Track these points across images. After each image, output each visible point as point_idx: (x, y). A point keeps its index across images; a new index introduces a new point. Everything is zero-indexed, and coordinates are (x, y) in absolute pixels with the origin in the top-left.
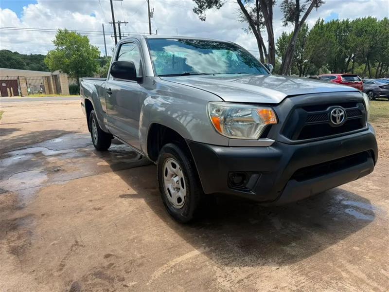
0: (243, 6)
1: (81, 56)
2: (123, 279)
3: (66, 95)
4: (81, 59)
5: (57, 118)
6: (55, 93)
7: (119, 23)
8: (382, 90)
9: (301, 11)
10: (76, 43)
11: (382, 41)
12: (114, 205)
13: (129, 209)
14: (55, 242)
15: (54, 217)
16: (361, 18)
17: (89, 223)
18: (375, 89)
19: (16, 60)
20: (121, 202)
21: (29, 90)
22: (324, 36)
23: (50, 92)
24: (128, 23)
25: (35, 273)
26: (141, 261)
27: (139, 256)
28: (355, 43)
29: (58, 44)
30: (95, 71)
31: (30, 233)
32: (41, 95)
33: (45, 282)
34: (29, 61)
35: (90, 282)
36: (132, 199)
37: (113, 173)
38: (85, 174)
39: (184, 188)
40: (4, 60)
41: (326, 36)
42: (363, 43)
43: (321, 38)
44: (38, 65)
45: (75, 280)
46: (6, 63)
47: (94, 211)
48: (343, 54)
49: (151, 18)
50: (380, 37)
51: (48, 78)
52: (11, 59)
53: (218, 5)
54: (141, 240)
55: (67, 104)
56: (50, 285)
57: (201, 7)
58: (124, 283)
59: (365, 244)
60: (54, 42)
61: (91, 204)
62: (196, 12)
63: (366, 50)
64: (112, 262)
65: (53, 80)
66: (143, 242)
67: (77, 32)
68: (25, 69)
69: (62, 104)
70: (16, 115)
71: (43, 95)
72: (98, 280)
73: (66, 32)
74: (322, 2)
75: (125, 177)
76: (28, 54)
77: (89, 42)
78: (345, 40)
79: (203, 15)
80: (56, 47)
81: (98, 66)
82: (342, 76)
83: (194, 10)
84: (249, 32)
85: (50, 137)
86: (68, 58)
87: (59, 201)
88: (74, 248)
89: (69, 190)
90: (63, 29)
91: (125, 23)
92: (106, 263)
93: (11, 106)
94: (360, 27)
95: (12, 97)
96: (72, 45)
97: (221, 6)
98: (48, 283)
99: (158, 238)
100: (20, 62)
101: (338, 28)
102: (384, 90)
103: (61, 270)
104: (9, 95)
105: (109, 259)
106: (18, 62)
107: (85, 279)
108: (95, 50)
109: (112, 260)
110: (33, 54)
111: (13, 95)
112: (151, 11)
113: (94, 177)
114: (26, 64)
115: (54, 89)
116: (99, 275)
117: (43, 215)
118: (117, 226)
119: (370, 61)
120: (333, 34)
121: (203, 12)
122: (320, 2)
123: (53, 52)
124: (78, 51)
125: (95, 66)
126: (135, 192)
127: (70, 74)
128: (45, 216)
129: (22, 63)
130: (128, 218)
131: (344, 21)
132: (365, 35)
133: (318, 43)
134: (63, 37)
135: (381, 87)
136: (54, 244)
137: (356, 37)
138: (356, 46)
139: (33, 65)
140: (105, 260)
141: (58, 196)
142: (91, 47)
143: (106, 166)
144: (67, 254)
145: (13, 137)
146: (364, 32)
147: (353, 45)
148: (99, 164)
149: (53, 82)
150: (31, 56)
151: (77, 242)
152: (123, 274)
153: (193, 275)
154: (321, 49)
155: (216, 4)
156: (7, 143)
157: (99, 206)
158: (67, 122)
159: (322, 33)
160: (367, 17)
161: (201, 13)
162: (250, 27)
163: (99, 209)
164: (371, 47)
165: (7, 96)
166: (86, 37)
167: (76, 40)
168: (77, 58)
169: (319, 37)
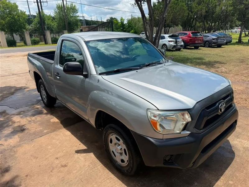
1: (13, 18)
3: (5, 48)
4: (13, 20)
5: (7, 74)
8: (213, 41)
10: (8, 8)
11: (213, 8)
12: (74, 161)
13: (86, 164)
15: (35, 177)
17: (62, 180)
18: (210, 40)
20: (78, 158)
22: (179, 5)
28: (197, 9)
30: (25, 29)
36: (85, 154)
37: (64, 129)
38: (45, 131)
39: (127, 155)
41: (180, 5)
42: (202, 9)
47: (62, 168)
48: (190, 16)
50: (211, 5)
55: (8, 57)
59: (235, 178)
61: (58, 161)
63: (204, 14)
75: (74, 133)
77: (18, 7)
78: (191, 7)
81: (27, 25)
82: (191, 33)
84: (135, 6)
85: (6, 94)
86: (3, 20)
87: (34, 160)
96: (5, 10)
102: (215, 41)
108: (24, 13)
113: (52, 134)
117: (27, 176)
118: (82, 182)
119: (205, 21)
120: (184, 4)
124: (10, 15)
125: (25, 25)
126: (85, 148)
127: (6, 32)
128: (29, 177)
130: (87, 173)
132: (203, 4)
133: (176, 10)
135: (213, 39)
137: (197, 5)
141: (32, 156)
142: (20, 11)
143: (57, 122)
146: (202, 2)
147: (196, 10)
148: (52, 120)
157: (64, 163)
158: (15, 78)
159: (178, 3)
162: (136, 3)
163: (65, 166)
164: (206, 12)
166: (15, 4)
167: (8, 6)
168: (10, 19)
169: (176, 6)
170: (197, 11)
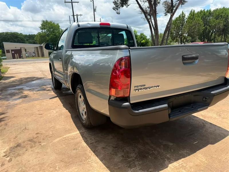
0: (140, 5)
1: (55, 35)
2: (40, 142)
3: (47, 58)
4: (55, 37)
5: (37, 71)
6: (41, 57)
7: (77, 15)
9: (174, 7)
10: (52, 28)
12: (49, 113)
14: (16, 128)
15: (19, 118)
16: (219, 8)
17: (34, 120)
19: (20, 38)
21: (27, 55)
22: (194, 20)
23: (39, 56)
24: (82, 15)
25: (4, 140)
26: (51, 135)
27: (51, 133)
28: (215, 23)
29: (42, 29)
31: (6, 124)
32: (34, 58)
33: (7, 143)
34: (28, 38)
35: (26, 143)
38: (41, 98)
40: (14, 38)
41: (196, 19)
42: (219, 23)
43: (193, 21)
44: (33, 40)
45: (20, 142)
46: (15, 40)
47: (39, 115)
48: (207, 30)
49: (95, 12)
51: (37, 48)
52: (18, 37)
53: (127, 5)
54: (55, 127)
56: (8, 144)
57: (117, 6)
58: (40, 144)
60: (40, 27)
61: (38, 112)
62: (114, 9)
63: (222, 27)
64: (38, 136)
65: (40, 49)
66: (56, 128)
67: (53, 22)
68: (26, 43)
69: (43, 62)
70: (16, 69)
71: (35, 57)
72: (30, 143)
73: (47, 21)
74: (186, 2)
76: (28, 34)
77: (59, 27)
78: (209, 22)
79: (118, 11)
80: (41, 31)
83: (113, 8)
85: (30, 80)
86: (48, 36)
87: (24, 111)
88: (23, 131)
89: (30, 106)
90: (45, 20)
91: (80, 15)
92: (35, 136)
93: (15, 64)
94: (217, 14)
95: (18, 59)
96: (50, 29)
97: (128, 5)
98: (8, 143)
99: (63, 127)
100: (23, 39)
101: (204, 14)
103: (15, 138)
104: (16, 58)
105: (37, 135)
106: (21, 39)
107: (24, 142)
109: (38, 135)
110: (31, 34)
111: (18, 58)
112: (95, 8)
114: (26, 40)
115: (41, 54)
116: (30, 140)
117: (14, 117)
118: (46, 122)
120: (200, 19)
121: (118, 9)
122: (184, 2)
123: (39, 34)
124: (53, 32)
128: (15, 117)
129: (24, 39)
131: (208, 10)
132: (220, 19)
133: (191, 24)
134: (45, 25)
136: (15, 129)
137: (215, 20)
138: (215, 25)
139: (30, 41)
140: (35, 135)
141: (24, 109)
142: (61, 30)
144: (20, 133)
145: (10, 81)
146: (220, 17)
149: (40, 50)
150: (29, 35)
151: (26, 128)
152: (41, 140)
153: (72, 141)
154: (193, 27)
155: (126, 5)
156: (7, 84)
157: (42, 113)
159: (193, 18)
160: (222, 8)
161: (117, 10)
164: (225, 25)
165: (15, 58)
166: (58, 24)
167: (52, 26)
168: (53, 36)
169: (192, 21)
170: (214, 25)
